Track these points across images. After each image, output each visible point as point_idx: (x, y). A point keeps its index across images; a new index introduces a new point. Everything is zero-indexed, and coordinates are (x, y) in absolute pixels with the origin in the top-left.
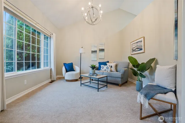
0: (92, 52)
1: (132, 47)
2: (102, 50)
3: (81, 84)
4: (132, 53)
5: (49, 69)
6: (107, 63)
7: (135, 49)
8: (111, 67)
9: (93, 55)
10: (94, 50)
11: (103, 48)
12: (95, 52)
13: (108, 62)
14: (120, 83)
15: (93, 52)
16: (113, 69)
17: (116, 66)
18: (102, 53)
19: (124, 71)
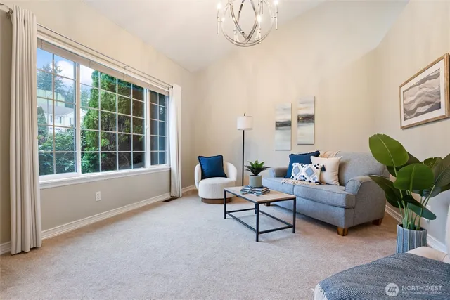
0: (276, 126)
1: (405, 102)
2: (308, 119)
3: (225, 213)
4: (405, 123)
5: (166, 169)
6: (313, 158)
7: (413, 107)
8: (323, 169)
9: (280, 135)
10: (281, 119)
11: (310, 112)
12: (287, 124)
13: (317, 154)
14: (342, 224)
15: (280, 125)
16: (329, 176)
17: (341, 167)
18: (308, 129)
19: (357, 184)
